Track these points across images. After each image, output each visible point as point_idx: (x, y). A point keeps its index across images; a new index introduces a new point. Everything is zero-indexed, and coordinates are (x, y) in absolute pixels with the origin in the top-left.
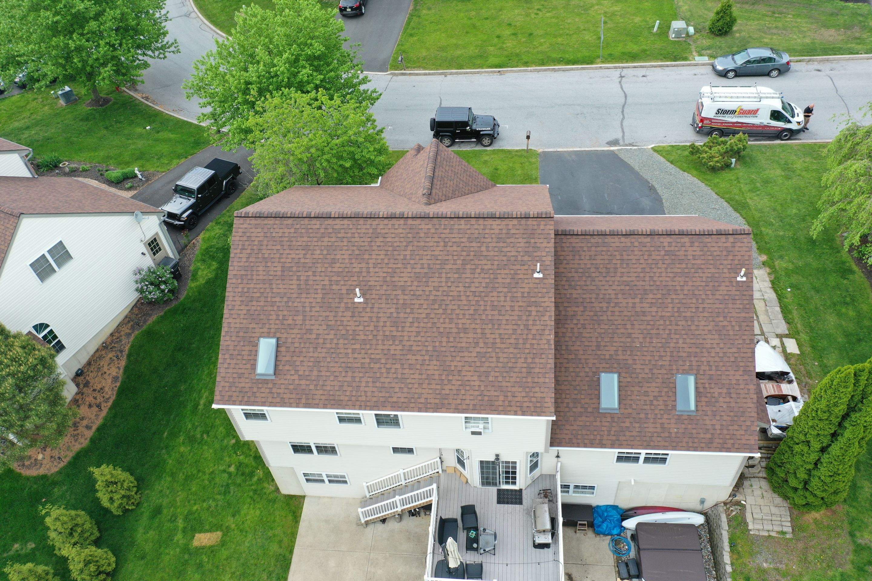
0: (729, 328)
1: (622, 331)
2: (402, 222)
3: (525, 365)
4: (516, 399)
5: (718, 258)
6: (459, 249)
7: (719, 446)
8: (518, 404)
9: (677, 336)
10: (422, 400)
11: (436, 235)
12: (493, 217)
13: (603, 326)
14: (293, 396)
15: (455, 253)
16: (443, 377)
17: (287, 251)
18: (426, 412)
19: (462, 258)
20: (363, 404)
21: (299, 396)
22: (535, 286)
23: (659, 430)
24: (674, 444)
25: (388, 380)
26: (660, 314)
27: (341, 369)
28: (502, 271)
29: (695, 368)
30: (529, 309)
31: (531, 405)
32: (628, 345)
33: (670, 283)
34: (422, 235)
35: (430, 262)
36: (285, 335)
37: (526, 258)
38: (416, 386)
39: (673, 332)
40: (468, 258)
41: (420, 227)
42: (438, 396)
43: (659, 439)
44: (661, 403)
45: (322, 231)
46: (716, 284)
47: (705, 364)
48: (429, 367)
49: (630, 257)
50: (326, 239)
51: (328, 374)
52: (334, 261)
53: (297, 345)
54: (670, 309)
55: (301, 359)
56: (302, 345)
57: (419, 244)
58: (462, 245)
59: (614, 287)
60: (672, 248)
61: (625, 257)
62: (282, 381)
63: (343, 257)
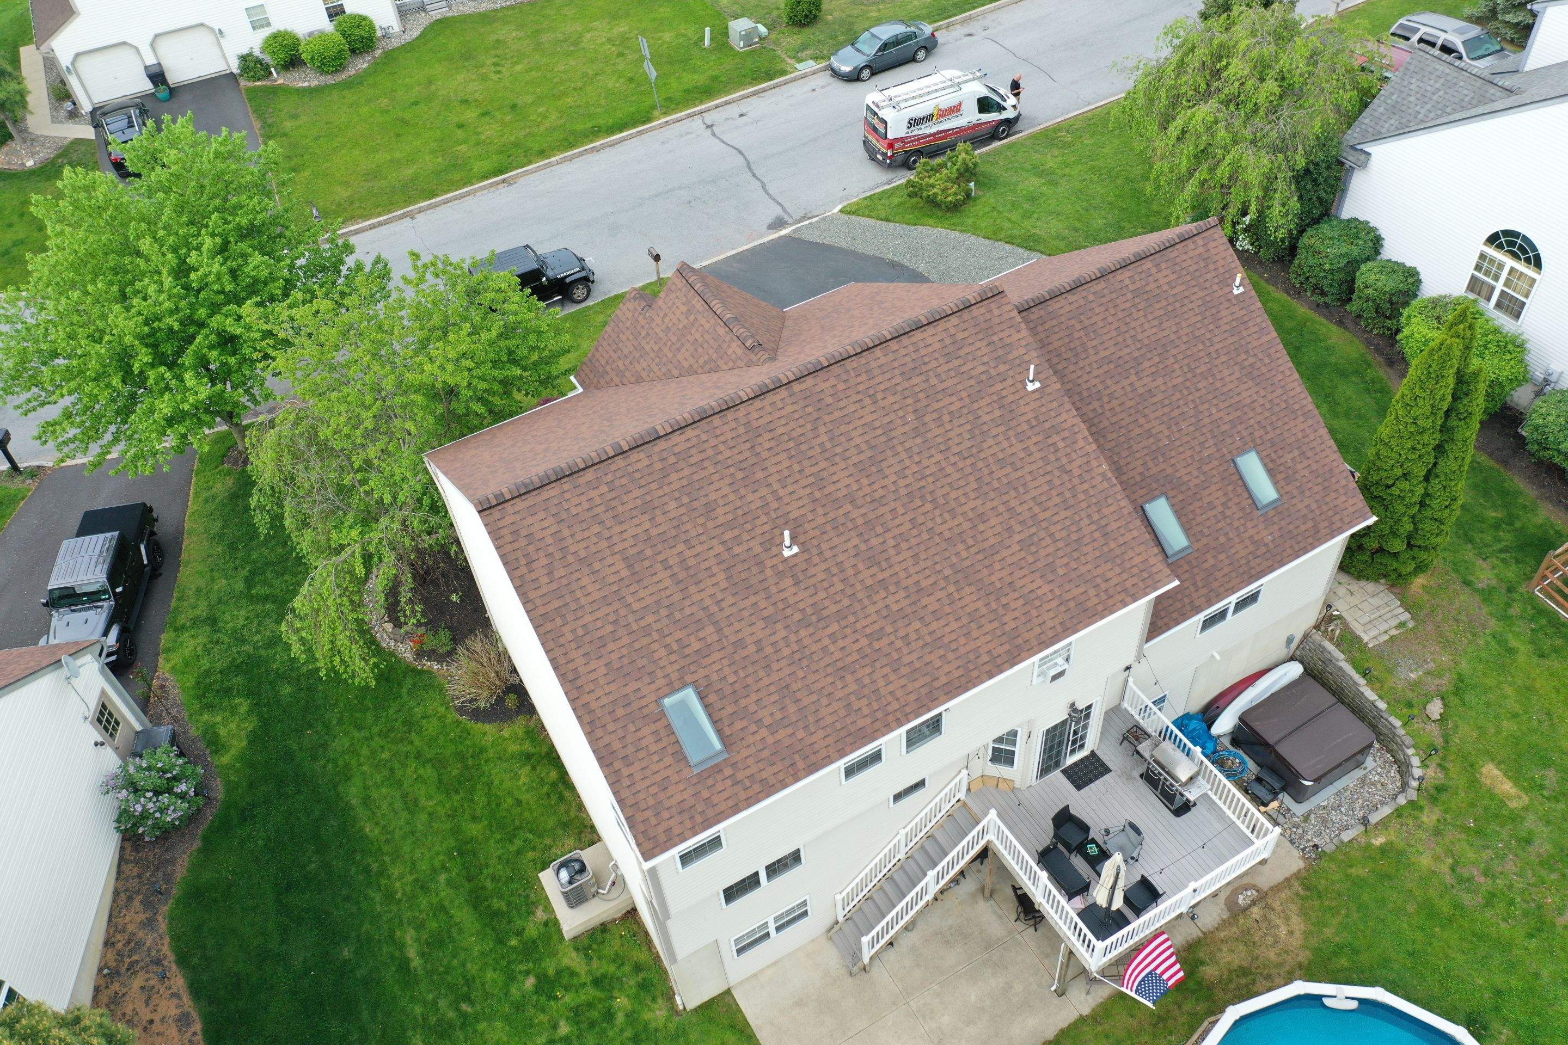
0: (1259, 365)
1: (1138, 431)
2: (783, 393)
3: (1094, 527)
4: (1112, 583)
5: (1197, 274)
6: (898, 397)
7: (1328, 531)
8: (1119, 589)
9: (1206, 406)
10: (985, 658)
11: (849, 392)
12: (920, 327)
13: (1110, 437)
14: (779, 766)
15: (896, 407)
16: (994, 605)
17: (618, 529)
18: (1001, 672)
19: (910, 409)
20: (898, 715)
21: (787, 763)
22: (1038, 403)
23: (1251, 548)
24: (1278, 558)
25: (914, 656)
26: (1170, 385)
27: (830, 679)
28: (982, 403)
29: (1248, 439)
30: (1050, 441)
31: (1135, 580)
32: (1154, 448)
33: (1160, 335)
34: (829, 400)
35: (866, 437)
36: (702, 673)
37: (1002, 368)
38: (962, 640)
39: (1198, 401)
40: (918, 405)
41: (818, 389)
42: (1004, 638)
43: (1258, 561)
44: (1235, 509)
45: (658, 466)
46: (1214, 311)
47: (1257, 427)
48: (963, 603)
49: (1093, 321)
50: (674, 477)
51: (814, 698)
52: (710, 509)
53: (731, 679)
54: (1179, 372)
55: (754, 697)
56: (742, 674)
57: (832, 417)
58: (899, 388)
59: (1096, 373)
60: (1138, 284)
61: (1087, 323)
62: (745, 753)
63: (720, 493)
